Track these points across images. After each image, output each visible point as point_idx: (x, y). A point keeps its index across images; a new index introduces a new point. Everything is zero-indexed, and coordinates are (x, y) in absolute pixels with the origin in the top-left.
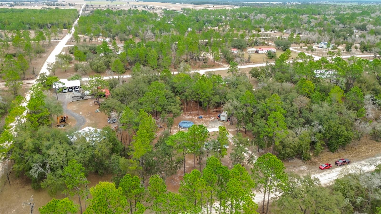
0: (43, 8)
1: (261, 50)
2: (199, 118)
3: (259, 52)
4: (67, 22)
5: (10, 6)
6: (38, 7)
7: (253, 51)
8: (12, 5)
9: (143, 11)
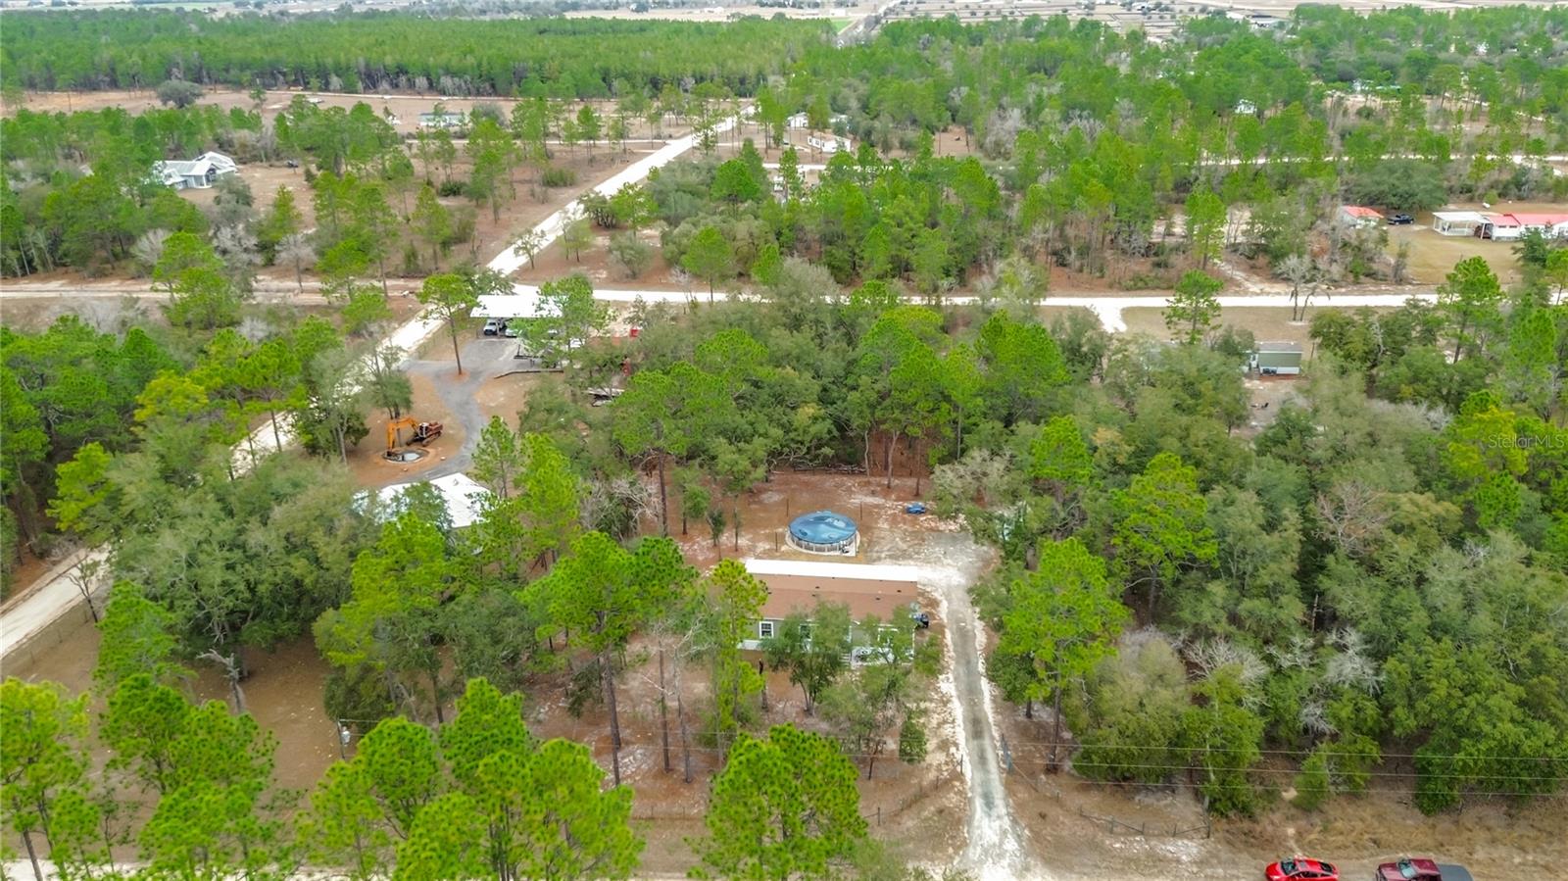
0: (733, 15)
1: (1509, 221)
2: (908, 511)
3: (1497, 232)
4: (752, 72)
5: (637, 11)
6: (719, 15)
7: (1461, 225)
8: (642, 8)
9: (1083, 23)
